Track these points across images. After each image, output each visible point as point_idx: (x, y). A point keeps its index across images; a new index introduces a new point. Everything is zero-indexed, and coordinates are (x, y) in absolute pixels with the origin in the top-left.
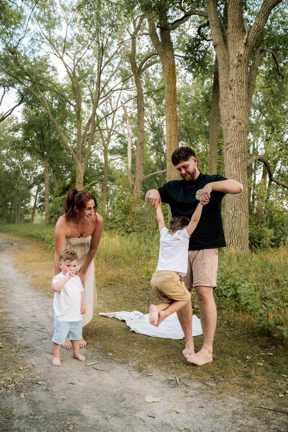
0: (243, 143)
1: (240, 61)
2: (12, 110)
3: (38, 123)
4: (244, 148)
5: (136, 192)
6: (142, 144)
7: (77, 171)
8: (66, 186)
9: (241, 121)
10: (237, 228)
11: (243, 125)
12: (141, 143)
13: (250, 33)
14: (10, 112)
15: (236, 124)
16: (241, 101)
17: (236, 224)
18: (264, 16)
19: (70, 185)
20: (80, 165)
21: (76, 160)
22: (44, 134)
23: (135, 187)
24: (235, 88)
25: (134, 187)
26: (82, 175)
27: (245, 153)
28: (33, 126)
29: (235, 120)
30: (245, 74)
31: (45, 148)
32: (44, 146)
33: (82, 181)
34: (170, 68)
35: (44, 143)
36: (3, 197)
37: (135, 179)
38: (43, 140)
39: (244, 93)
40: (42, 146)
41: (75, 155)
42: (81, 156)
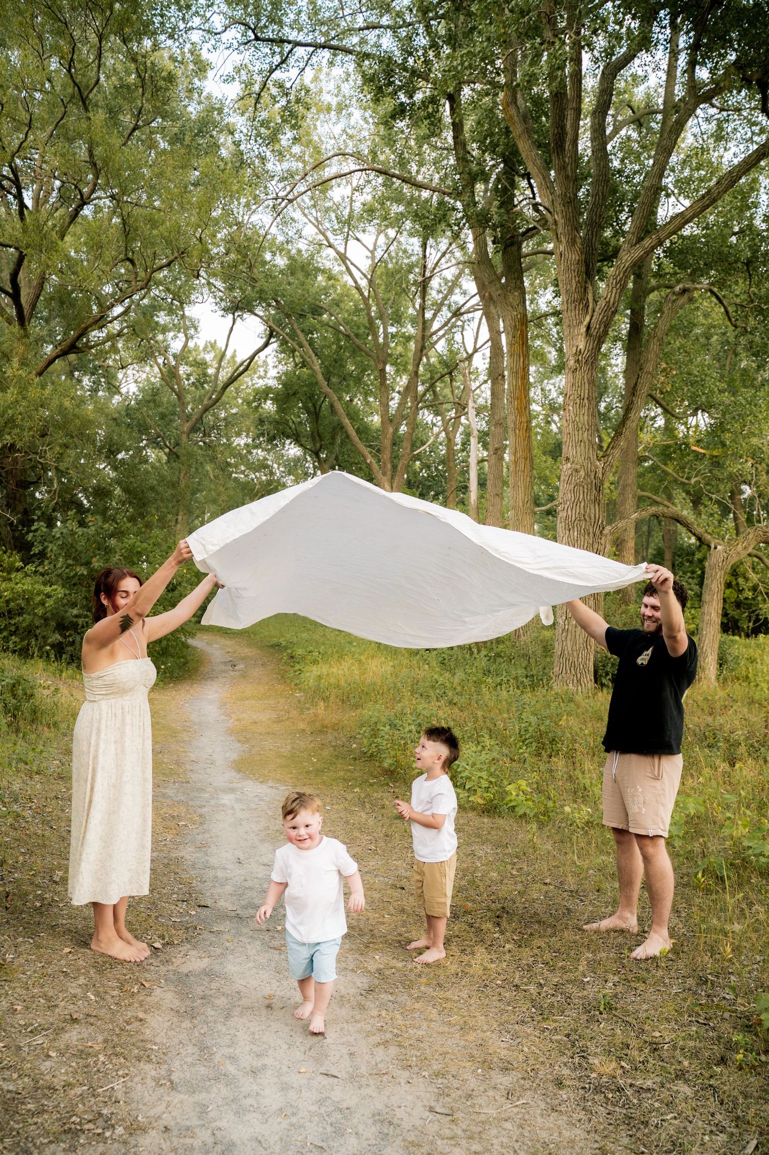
0: (582, 504)
1: (578, 361)
2: (252, 358)
3: (305, 389)
4: (585, 512)
6: (499, 452)
9: (579, 467)
10: (570, 649)
11: (582, 473)
12: (497, 449)
13: (595, 313)
14: (246, 364)
15: (570, 472)
16: (580, 432)
17: (569, 642)
18: (616, 284)
20: (387, 487)
21: (380, 476)
22: (318, 407)
24: (571, 408)
27: (585, 520)
28: (294, 394)
29: (569, 465)
30: (587, 384)
31: (321, 440)
32: (319, 435)
34: (515, 326)
35: (321, 429)
38: (317, 422)
39: (586, 418)
40: (316, 435)
41: (375, 466)
42: (389, 466)
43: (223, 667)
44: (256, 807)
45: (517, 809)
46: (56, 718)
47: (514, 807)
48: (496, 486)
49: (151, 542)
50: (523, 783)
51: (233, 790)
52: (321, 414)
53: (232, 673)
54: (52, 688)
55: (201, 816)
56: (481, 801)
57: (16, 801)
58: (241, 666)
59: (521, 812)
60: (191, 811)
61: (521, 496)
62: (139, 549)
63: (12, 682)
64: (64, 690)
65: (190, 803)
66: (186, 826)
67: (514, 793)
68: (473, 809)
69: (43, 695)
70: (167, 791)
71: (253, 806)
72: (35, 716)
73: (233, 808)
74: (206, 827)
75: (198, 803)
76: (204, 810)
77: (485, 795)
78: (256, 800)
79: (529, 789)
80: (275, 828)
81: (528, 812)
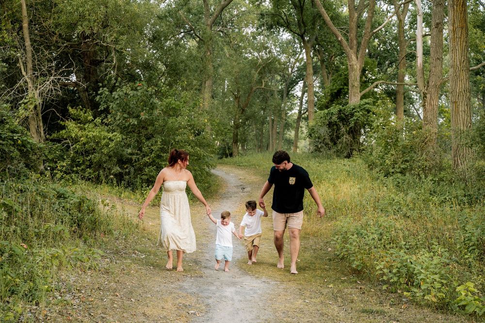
5: (430, 104)
6: (440, 26)
7: (349, 67)
8: (336, 91)
12: (438, 24)
19: (341, 89)
20: (354, 57)
21: (348, 49)
23: (428, 96)
25: (426, 97)
26: (358, 73)
31: (305, 26)
32: (304, 23)
33: (357, 84)
35: (305, 18)
36: (242, 113)
37: (428, 83)
38: (302, 13)
40: (302, 23)
41: (345, 42)
42: (355, 42)
43: (235, 190)
44: (251, 298)
45: (467, 308)
46: (110, 227)
47: (464, 306)
48: (437, 52)
49: (182, 100)
50: (471, 285)
51: (234, 284)
52: (305, 7)
53: (242, 194)
54: (111, 205)
55: (208, 305)
56: (435, 300)
57: (69, 291)
58: (248, 189)
59: (471, 310)
60: (200, 301)
61: (458, 57)
62: (174, 106)
63: (78, 201)
64: (119, 206)
65: (201, 295)
66: (194, 314)
67: (463, 294)
68: (428, 306)
69: (103, 210)
70: (185, 284)
71: (248, 298)
72: (95, 225)
73: (233, 300)
74: (210, 315)
75: (206, 294)
76: (210, 301)
77: (439, 294)
78: (251, 292)
79: (476, 291)
80: (264, 318)
81: (477, 310)
